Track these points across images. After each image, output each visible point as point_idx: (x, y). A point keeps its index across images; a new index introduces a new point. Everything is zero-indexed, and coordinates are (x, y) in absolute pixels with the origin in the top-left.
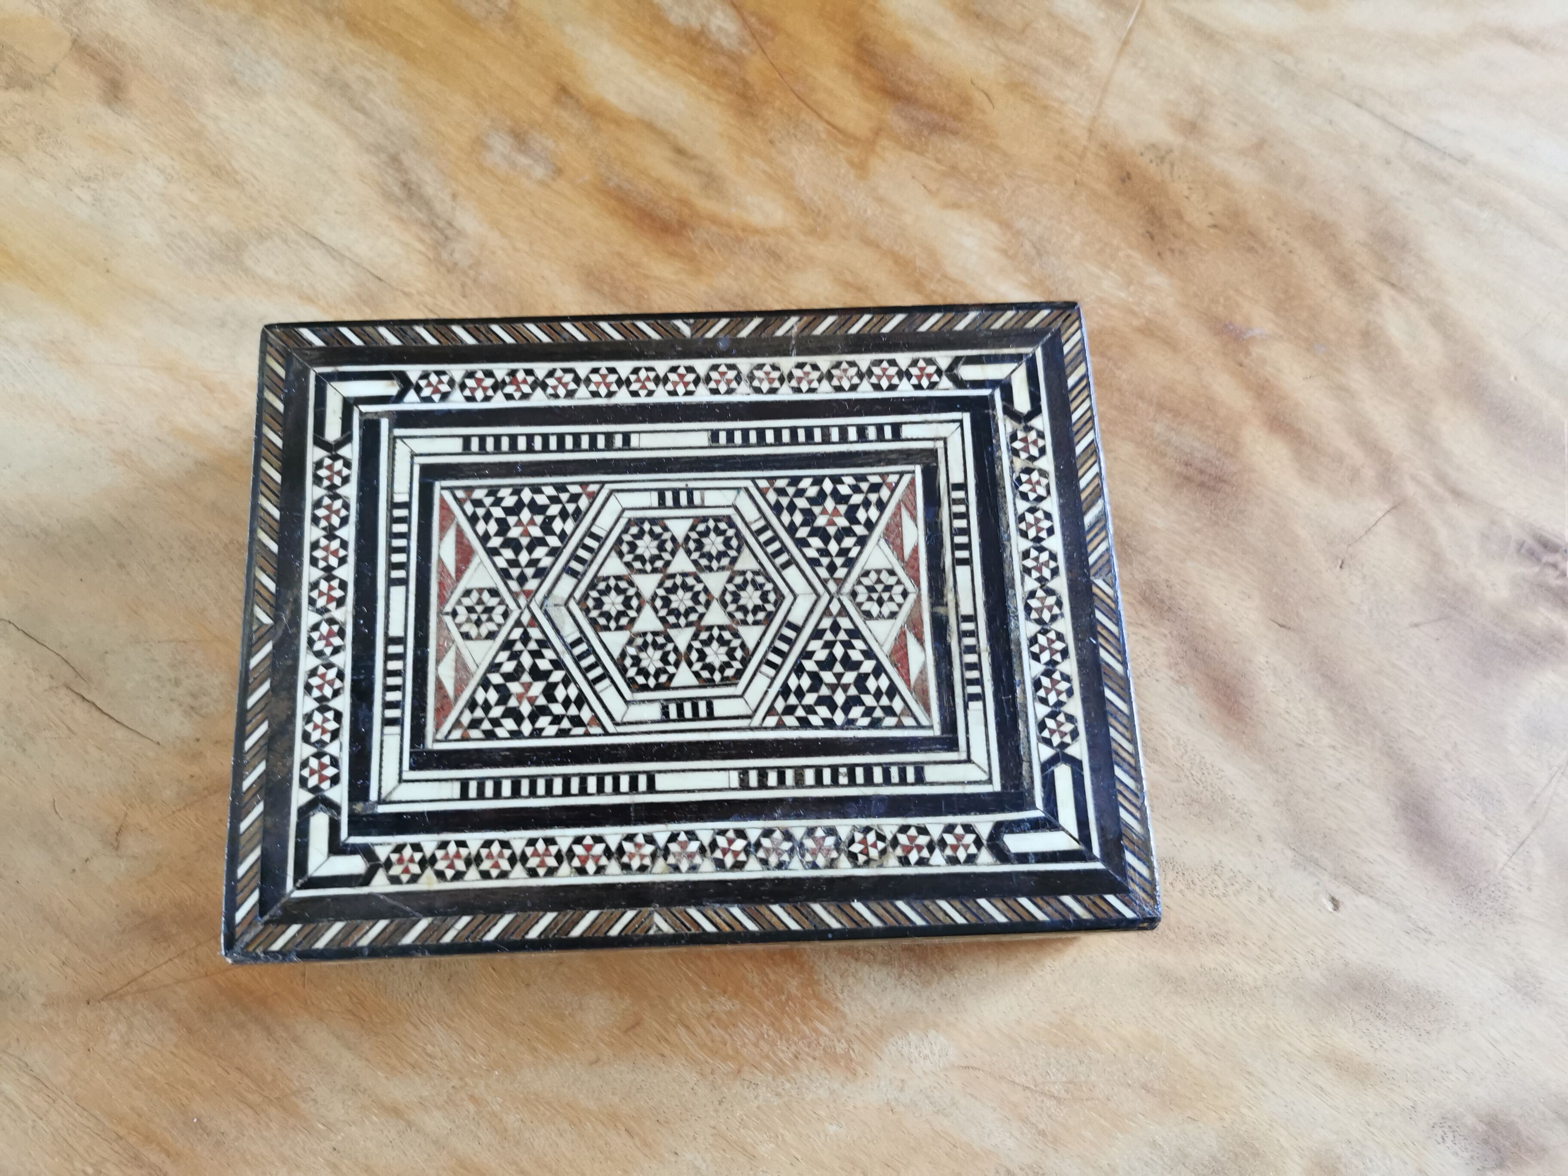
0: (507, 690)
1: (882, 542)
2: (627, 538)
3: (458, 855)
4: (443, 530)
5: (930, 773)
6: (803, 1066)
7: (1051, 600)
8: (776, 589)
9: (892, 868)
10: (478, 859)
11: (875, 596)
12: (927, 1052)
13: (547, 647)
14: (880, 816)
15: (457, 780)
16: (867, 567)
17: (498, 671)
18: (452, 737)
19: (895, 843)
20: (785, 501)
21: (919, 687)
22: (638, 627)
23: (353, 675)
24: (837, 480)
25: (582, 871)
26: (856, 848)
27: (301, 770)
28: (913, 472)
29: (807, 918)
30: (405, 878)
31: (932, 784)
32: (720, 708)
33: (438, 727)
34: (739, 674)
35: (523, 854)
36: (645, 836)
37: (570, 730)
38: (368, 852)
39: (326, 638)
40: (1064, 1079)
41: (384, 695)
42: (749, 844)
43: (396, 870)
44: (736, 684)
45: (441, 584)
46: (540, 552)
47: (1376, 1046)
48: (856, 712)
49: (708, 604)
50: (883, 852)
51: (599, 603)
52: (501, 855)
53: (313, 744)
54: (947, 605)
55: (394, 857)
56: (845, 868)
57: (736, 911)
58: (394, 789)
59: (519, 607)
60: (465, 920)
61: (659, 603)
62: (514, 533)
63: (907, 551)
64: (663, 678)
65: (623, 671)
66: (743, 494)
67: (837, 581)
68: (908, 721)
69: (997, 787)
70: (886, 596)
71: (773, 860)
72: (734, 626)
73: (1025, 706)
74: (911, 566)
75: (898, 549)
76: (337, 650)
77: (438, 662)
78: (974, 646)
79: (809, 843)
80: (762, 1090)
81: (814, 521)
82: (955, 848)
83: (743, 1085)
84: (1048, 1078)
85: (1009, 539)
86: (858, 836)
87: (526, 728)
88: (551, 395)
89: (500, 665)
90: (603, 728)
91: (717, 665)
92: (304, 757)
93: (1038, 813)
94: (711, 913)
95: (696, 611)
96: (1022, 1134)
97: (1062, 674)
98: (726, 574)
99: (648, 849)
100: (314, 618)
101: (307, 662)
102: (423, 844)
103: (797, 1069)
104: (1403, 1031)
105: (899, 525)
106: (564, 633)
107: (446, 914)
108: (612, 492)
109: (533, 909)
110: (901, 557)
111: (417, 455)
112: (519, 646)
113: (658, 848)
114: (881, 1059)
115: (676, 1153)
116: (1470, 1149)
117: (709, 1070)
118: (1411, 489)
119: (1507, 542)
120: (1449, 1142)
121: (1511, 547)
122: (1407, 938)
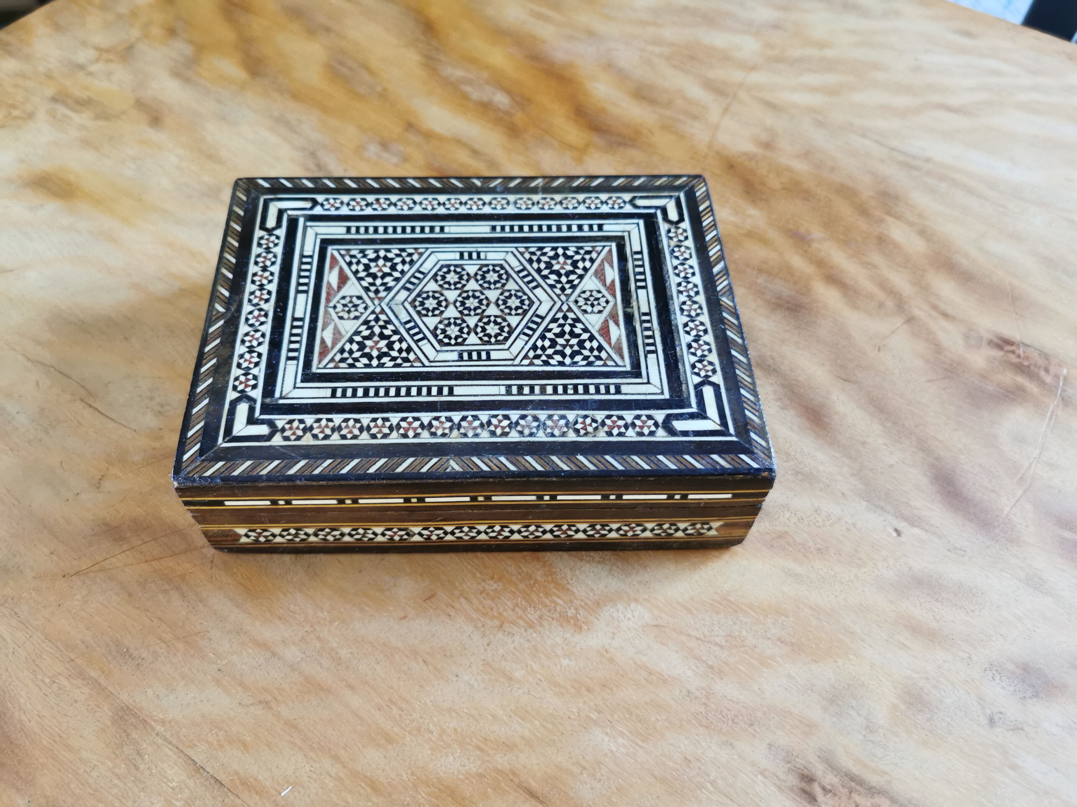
0: (364, 344)
1: (593, 278)
2: (440, 273)
3: (327, 426)
4: (331, 268)
5: (624, 389)
6: (545, 623)
7: (696, 306)
8: (529, 298)
9: (602, 437)
10: (340, 428)
11: (589, 303)
12: (630, 616)
13: (389, 324)
14: (593, 410)
15: (330, 388)
16: (584, 289)
17: (359, 335)
18: (328, 366)
19: (603, 424)
20: (535, 258)
21: (617, 347)
22: (445, 315)
23: (271, 335)
24: (565, 249)
25: (405, 436)
26: (579, 426)
27: (234, 382)
28: (611, 246)
29: (548, 464)
30: (293, 437)
31: (626, 394)
32: (494, 355)
33: (320, 361)
34: (506, 339)
35: (368, 426)
36: (446, 417)
37: (402, 364)
38: (271, 424)
39: (257, 318)
40: (724, 634)
41: (288, 345)
42: (511, 423)
43: (287, 433)
44: (505, 344)
45: (328, 294)
46: (388, 279)
47: (937, 618)
48: (578, 358)
49: (488, 305)
50: (596, 429)
51: (422, 304)
52: (354, 427)
53: (243, 369)
54: (632, 307)
55: (287, 426)
56: (572, 437)
57: (502, 459)
58: (290, 392)
59: (374, 304)
60: (329, 461)
61: (458, 304)
62: (373, 270)
63: (608, 282)
64: (460, 340)
65: (436, 336)
66: (510, 254)
67: (566, 295)
68: (610, 363)
69: (667, 396)
70: (596, 303)
71: (527, 432)
72: (504, 316)
73: (682, 356)
74: (611, 288)
75: (604, 282)
76: (262, 323)
77: (323, 330)
78: (650, 328)
79: (549, 423)
80: (517, 637)
81: (552, 267)
82: (641, 427)
83: (504, 635)
84: (713, 633)
85: (669, 277)
86: (580, 420)
87: (375, 362)
88: (399, 209)
89: (361, 332)
90: (422, 363)
91: (493, 334)
92: (237, 375)
93: (694, 409)
94: (486, 460)
95: (480, 308)
96: (697, 667)
97: (704, 342)
98: (499, 291)
99: (448, 424)
100: (251, 308)
101: (243, 329)
102: (305, 420)
103: (542, 625)
104: (955, 610)
105: (603, 269)
106: (400, 317)
107: (317, 458)
108: (432, 252)
109: (372, 456)
110: (604, 284)
111: (319, 234)
112: (373, 323)
113: (454, 424)
114: (598, 620)
115: (457, 675)
116: (1013, 685)
117: (481, 625)
118: (917, 312)
119: (981, 338)
120: (997, 680)
121: (985, 342)
122: (949, 553)
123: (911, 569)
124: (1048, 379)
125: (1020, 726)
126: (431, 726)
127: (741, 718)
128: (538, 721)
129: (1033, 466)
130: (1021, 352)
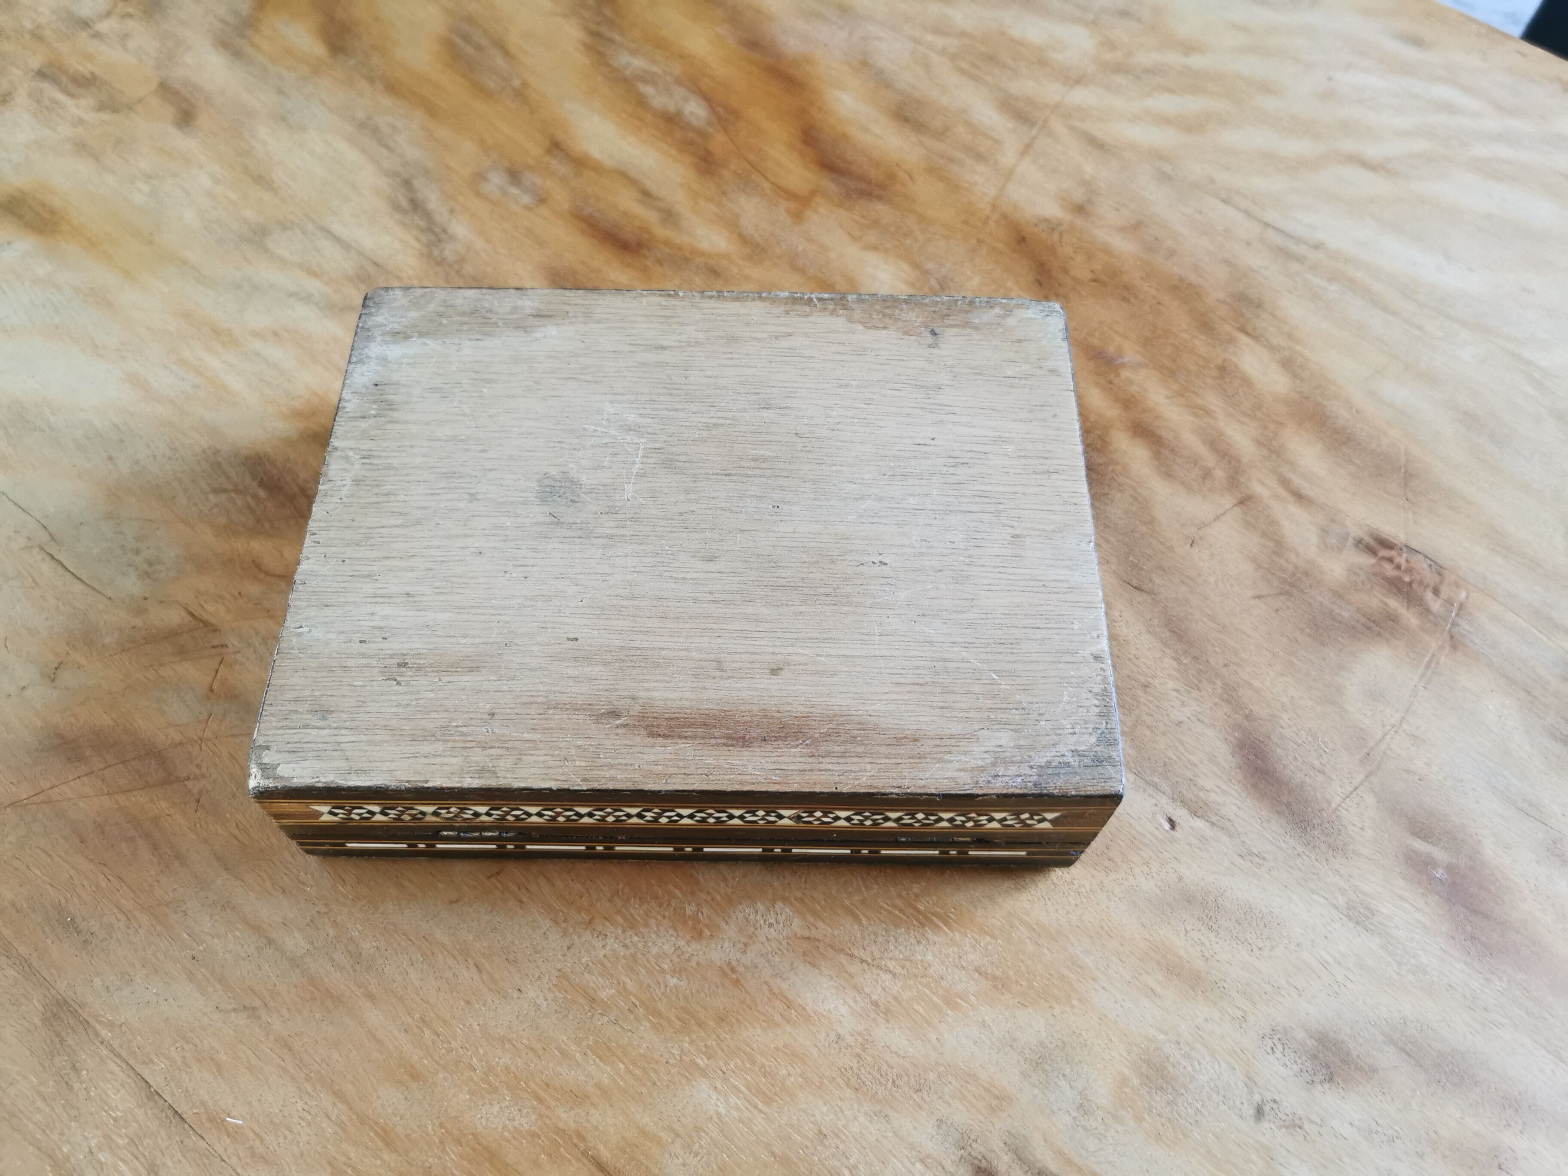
6: (652, 922)
12: (772, 921)
40: (901, 956)
47: (1207, 955)
80: (610, 941)
83: (593, 935)
84: (886, 954)
96: (856, 1002)
103: (646, 925)
104: (1235, 945)
114: (727, 923)
115: (520, 990)
116: (1299, 1062)
117: (563, 919)
118: (1258, 489)
119: (1345, 537)
120: (1278, 1054)
121: (1350, 542)
122: (1241, 861)
123: (1180, 879)
124: (1436, 605)
125: (1298, 1122)
126: (475, 1060)
127: (905, 1079)
128: (623, 1063)
129: (1388, 737)
130: (1402, 560)
